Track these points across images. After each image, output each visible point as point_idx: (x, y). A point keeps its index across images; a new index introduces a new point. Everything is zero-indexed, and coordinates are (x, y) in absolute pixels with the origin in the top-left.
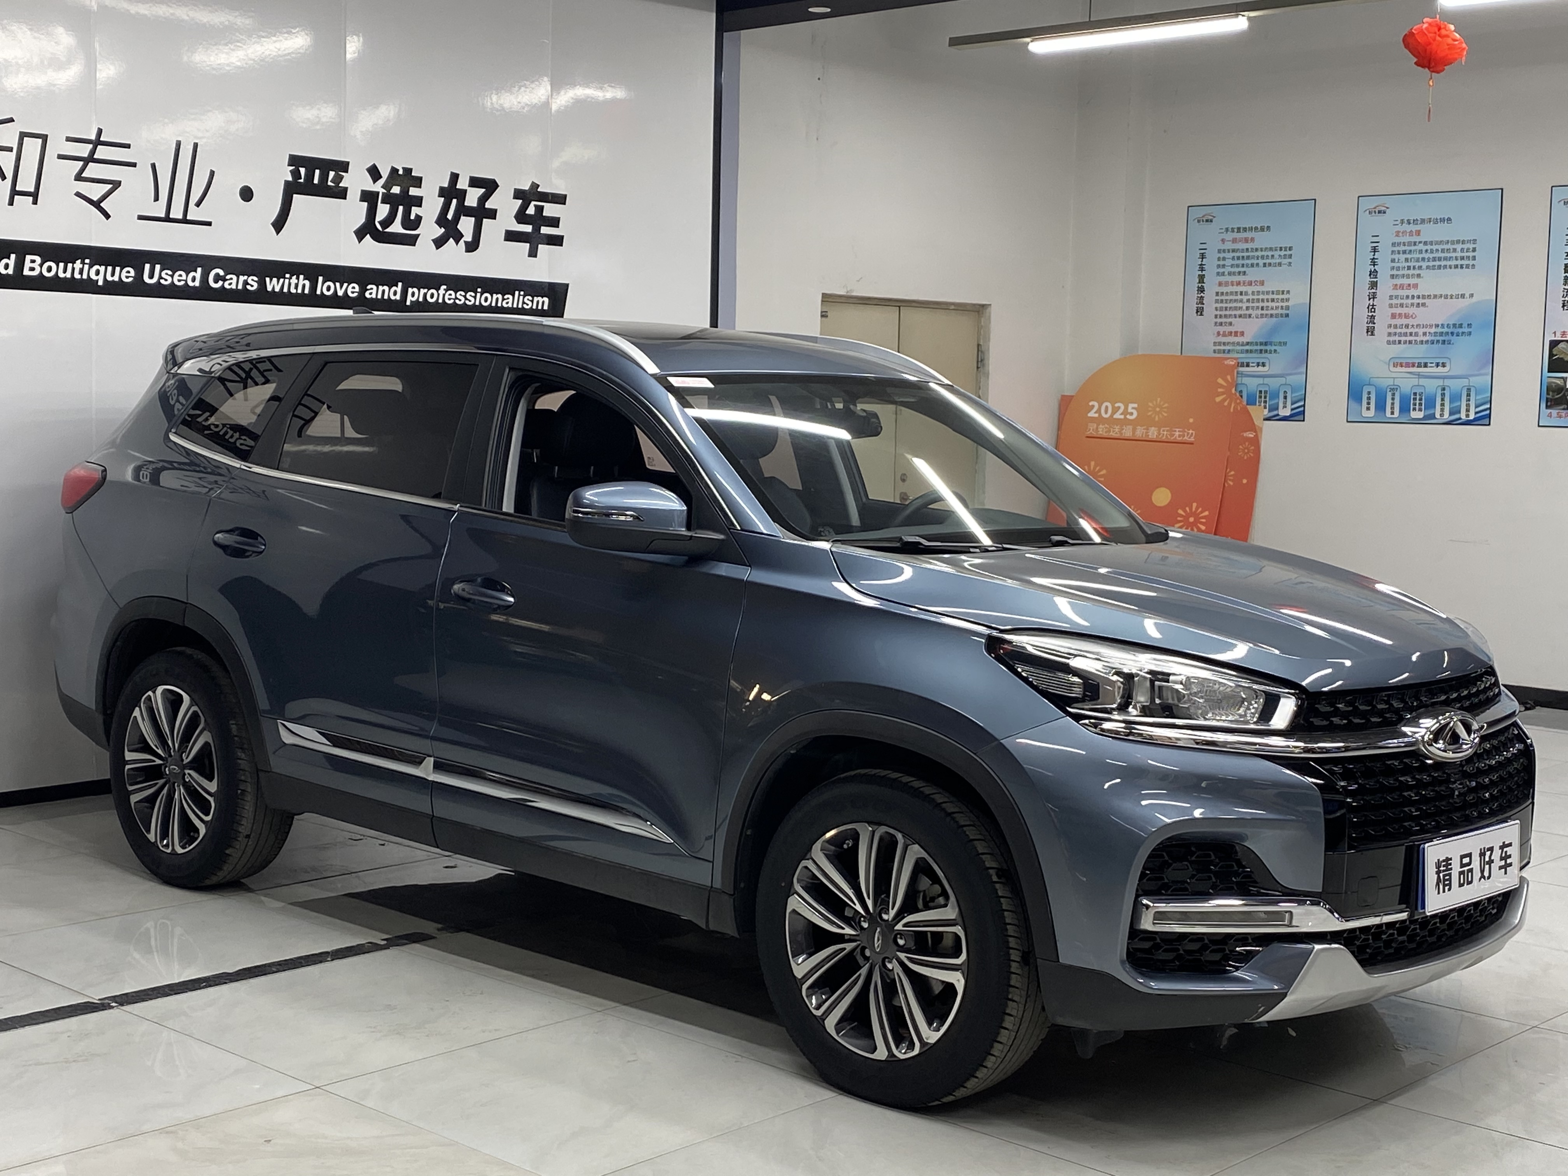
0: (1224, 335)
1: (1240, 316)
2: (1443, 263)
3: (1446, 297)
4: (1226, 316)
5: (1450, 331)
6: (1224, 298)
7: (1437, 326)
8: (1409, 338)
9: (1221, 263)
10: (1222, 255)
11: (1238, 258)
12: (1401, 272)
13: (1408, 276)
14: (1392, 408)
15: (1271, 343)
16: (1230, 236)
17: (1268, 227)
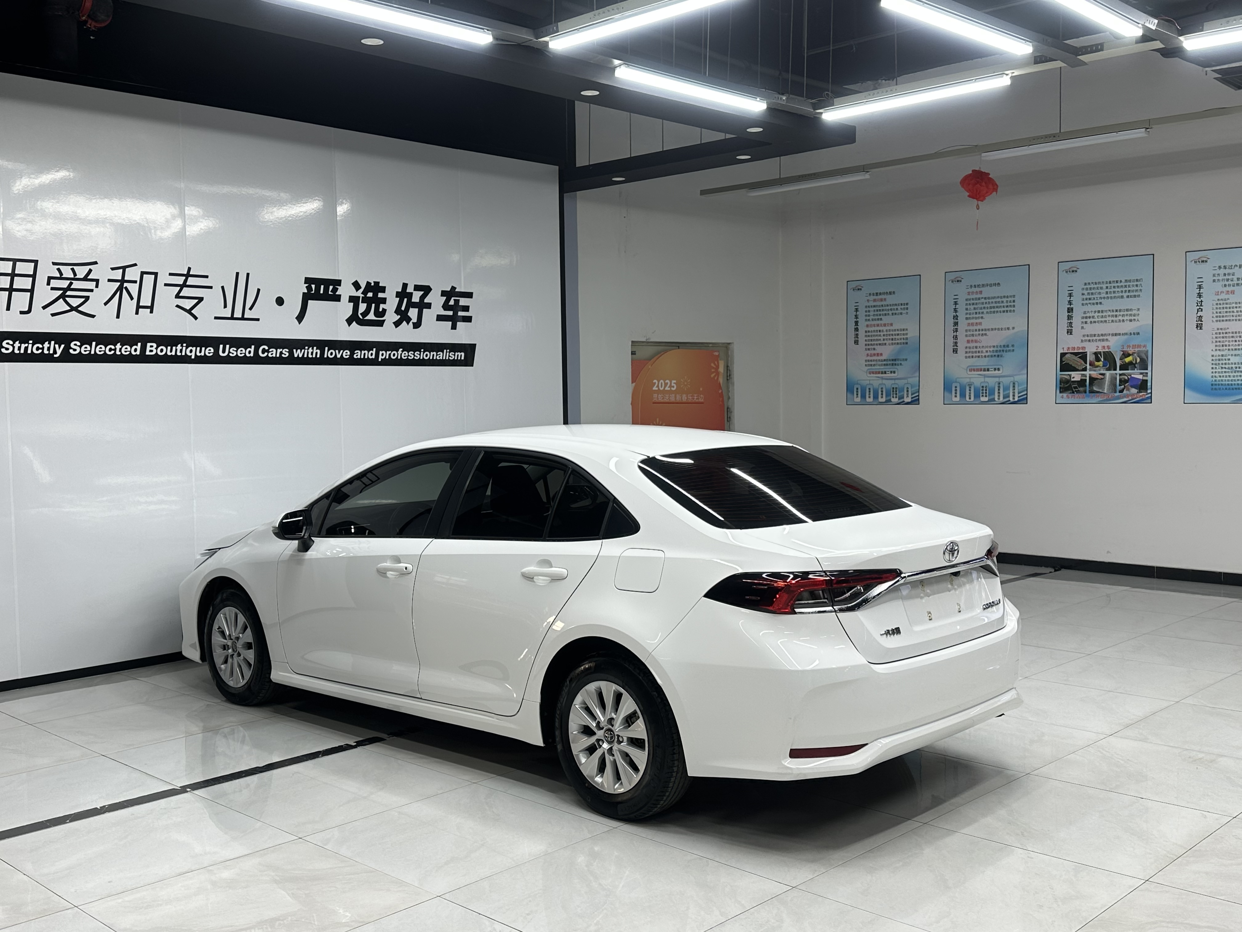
0: (871, 356)
1: (880, 344)
2: (996, 310)
3: (999, 329)
4: (871, 345)
5: (1001, 349)
6: (870, 334)
7: (994, 347)
8: (978, 354)
9: (868, 313)
10: (867, 309)
11: (877, 311)
12: (971, 316)
13: (976, 318)
14: (970, 396)
15: (898, 360)
16: (872, 298)
17: (894, 292)
